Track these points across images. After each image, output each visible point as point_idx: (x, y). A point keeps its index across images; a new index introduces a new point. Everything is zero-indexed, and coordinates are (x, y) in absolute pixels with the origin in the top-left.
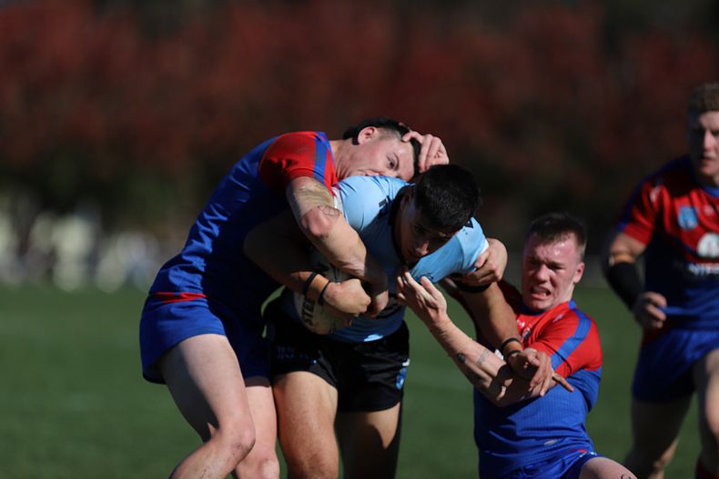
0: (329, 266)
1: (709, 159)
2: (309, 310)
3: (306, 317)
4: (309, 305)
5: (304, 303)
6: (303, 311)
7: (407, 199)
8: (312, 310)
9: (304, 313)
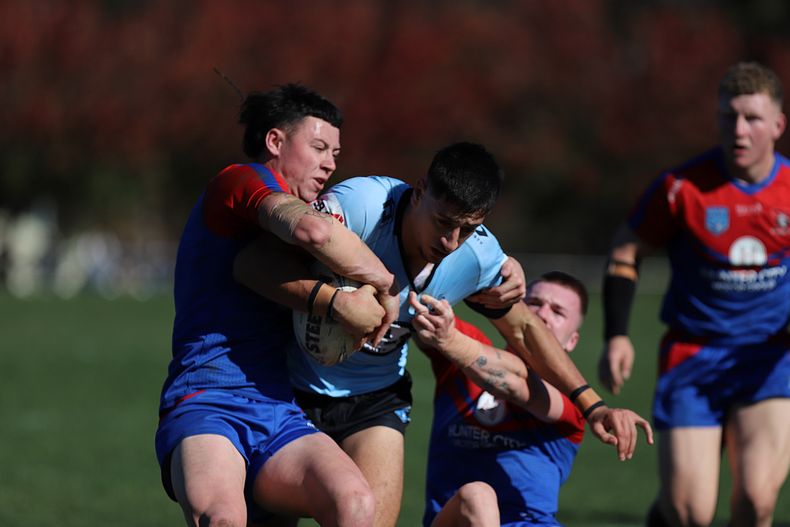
0: (333, 276)
1: (742, 148)
2: (314, 332)
3: (312, 343)
4: (314, 326)
5: (308, 326)
6: (307, 335)
7: (419, 193)
8: (317, 332)
9: (308, 338)
